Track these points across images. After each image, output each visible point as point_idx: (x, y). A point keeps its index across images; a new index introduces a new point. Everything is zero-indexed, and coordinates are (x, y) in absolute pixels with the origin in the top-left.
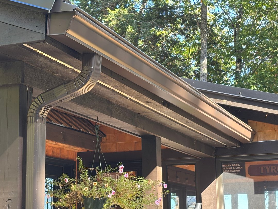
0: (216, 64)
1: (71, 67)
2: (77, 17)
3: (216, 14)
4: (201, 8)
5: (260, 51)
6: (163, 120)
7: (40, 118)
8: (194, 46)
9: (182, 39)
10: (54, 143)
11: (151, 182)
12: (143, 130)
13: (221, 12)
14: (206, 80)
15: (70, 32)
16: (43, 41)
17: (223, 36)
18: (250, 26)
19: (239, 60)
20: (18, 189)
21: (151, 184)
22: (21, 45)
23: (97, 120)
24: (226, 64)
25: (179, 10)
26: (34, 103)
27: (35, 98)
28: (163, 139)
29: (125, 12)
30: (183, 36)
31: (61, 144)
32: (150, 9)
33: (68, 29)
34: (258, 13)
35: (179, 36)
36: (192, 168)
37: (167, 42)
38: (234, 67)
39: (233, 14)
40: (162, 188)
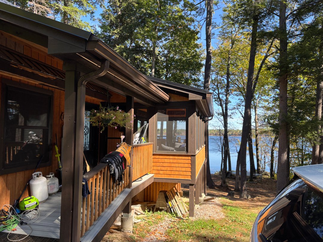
0: (159, 71)
1: (97, 65)
2: (99, 43)
3: (159, 51)
4: (153, 48)
5: (175, 68)
6: (135, 91)
7: (83, 85)
8: (150, 64)
9: (145, 60)
10: (91, 97)
11: (129, 114)
12: (127, 94)
13: (161, 51)
14: (154, 77)
15: (96, 49)
16: (85, 53)
17: (161, 61)
18: (172, 58)
19: (167, 71)
20: (74, 113)
21: (129, 115)
22: (75, 53)
23: (108, 88)
24: (162, 71)
25: (145, 48)
26: (80, 78)
27: (81, 77)
28: (135, 98)
29: (123, 47)
30: (146, 59)
31: (94, 98)
32: (133, 46)
33: (95, 48)
34: (175, 52)
35: (144, 59)
36: (146, 110)
37: (140, 61)
38: (165, 73)
39: (166, 52)
40: (133, 116)
